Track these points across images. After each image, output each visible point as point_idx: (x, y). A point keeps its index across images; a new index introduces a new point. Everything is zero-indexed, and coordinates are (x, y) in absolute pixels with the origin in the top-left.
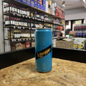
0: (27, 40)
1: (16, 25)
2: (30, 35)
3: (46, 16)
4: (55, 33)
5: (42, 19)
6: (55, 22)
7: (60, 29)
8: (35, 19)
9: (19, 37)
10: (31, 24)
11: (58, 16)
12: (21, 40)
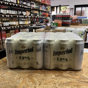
0: (16, 27)
1: (4, 13)
2: (18, 22)
3: (33, 3)
4: (41, 20)
5: (29, 6)
6: (41, 9)
7: (46, 15)
8: (22, 6)
9: (8, 25)
10: (19, 12)
11: (44, 2)
12: (10, 28)
